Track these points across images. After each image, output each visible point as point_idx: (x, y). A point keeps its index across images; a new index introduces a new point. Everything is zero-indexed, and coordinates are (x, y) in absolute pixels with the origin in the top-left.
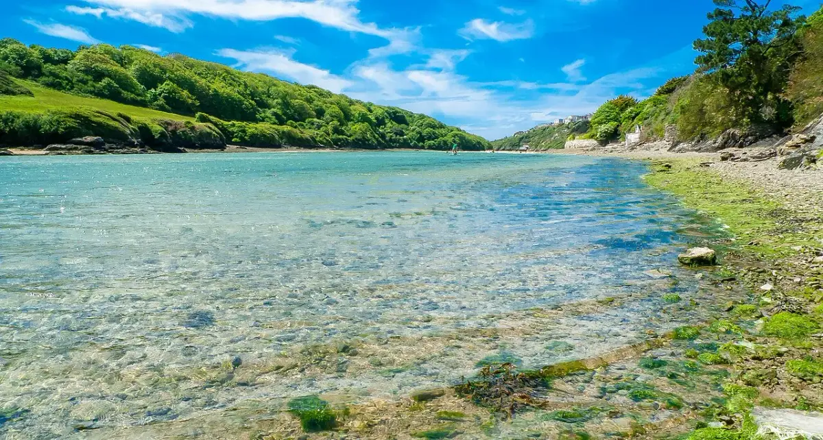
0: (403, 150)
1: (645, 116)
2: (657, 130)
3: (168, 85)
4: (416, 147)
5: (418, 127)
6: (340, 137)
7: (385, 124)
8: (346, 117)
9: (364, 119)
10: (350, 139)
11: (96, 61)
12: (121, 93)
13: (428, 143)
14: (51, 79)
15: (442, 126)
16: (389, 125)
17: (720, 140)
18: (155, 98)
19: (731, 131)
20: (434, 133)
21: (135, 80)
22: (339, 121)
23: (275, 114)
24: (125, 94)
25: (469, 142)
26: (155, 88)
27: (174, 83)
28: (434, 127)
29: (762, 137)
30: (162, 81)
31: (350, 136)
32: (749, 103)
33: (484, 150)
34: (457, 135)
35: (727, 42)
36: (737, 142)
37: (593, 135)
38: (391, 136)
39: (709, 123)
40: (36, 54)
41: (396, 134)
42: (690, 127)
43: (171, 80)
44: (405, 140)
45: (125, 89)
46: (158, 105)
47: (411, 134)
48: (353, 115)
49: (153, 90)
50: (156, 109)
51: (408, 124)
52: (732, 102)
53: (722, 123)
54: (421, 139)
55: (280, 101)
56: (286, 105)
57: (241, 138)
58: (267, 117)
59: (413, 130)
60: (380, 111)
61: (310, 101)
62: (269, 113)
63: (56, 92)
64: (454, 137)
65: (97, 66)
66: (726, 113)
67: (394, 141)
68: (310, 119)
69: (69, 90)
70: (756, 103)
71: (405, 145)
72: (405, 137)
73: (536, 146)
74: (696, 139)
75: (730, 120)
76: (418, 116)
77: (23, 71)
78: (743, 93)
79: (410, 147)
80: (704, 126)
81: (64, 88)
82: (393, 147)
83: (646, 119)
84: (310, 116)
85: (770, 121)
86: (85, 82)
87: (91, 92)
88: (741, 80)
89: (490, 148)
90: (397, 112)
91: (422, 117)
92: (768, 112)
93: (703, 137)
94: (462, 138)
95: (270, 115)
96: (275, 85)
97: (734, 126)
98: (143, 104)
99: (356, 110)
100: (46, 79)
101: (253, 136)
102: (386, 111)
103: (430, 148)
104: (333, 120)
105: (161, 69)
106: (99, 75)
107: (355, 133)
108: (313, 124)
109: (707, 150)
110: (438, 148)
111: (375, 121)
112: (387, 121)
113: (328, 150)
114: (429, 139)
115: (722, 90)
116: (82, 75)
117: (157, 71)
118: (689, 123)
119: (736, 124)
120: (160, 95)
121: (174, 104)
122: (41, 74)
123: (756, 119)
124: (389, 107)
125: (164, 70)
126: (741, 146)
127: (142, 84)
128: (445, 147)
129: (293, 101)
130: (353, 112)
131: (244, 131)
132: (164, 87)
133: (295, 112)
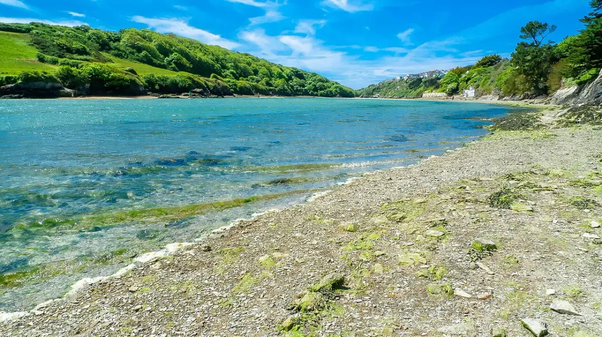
0: (305, 97)
1: (475, 80)
2: (487, 90)
3: (176, 55)
4: (312, 95)
5: (313, 81)
6: (271, 88)
7: (292, 79)
8: (270, 75)
9: (280, 76)
10: (277, 89)
11: (137, 40)
12: (152, 60)
13: (320, 92)
14: (116, 52)
15: (327, 81)
16: (295, 80)
17: (522, 96)
18: (169, 63)
19: (526, 92)
20: (324, 86)
21: (158, 52)
22: (268, 77)
23: (232, 73)
24: (155, 60)
25: (345, 91)
26: (168, 56)
27: (179, 54)
28: (323, 82)
29: (539, 95)
30: (172, 53)
31: (276, 87)
32: (534, 81)
33: (353, 97)
34: (338, 87)
35: (525, 56)
36: (529, 97)
37: (444, 90)
38: (297, 88)
39: (517, 89)
40: (105, 36)
41: (300, 86)
42: (509, 90)
43: (176, 51)
44: (305, 90)
45: (154, 58)
46: (172, 68)
47: (309, 86)
48: (274, 73)
49: (167, 58)
50: (172, 70)
51: (305, 80)
52: (527, 81)
53: (523, 89)
54: (316, 89)
55: (233, 64)
56: (236, 67)
57: (234, 89)
58: (228, 75)
59: (310, 84)
60: (288, 71)
61: (249, 64)
62: (228, 72)
63: (120, 59)
64: (336, 88)
65: (138, 44)
66: (524, 85)
67: (300, 91)
68: (251, 76)
69: (126, 58)
70: (537, 82)
71: (306, 93)
72: (306, 88)
73: (384, 95)
74: (511, 95)
75: (526, 88)
76: (310, 74)
77: (100, 47)
78: (531, 77)
79: (309, 95)
80: (515, 90)
81: (124, 57)
82: (299, 95)
83: (475, 82)
84: (251, 74)
85: (542, 89)
86: (133, 53)
87: (138, 60)
88: (531, 72)
89: (357, 96)
90: (298, 71)
91: (315, 75)
92: (541, 86)
93: (514, 94)
94: (341, 89)
95: (229, 74)
96: (229, 54)
97: (527, 91)
98: (163, 67)
99: (276, 71)
100: (113, 51)
101: (241, 88)
102: (292, 71)
103: (322, 95)
104: (264, 77)
105: (169, 44)
106: (139, 49)
107: (278, 85)
108: (253, 79)
109: (517, 100)
110: (327, 95)
111: (287, 77)
112: (293, 77)
113: (275, 97)
114: (321, 89)
115: (523, 76)
116: (131, 50)
117: (167, 46)
118: (508, 88)
119: (529, 89)
120: (171, 61)
121: (180, 67)
122: (110, 49)
123: (536, 88)
124: (293, 68)
125: (171, 46)
126: (531, 99)
127: (162, 54)
128: (330, 95)
129: (240, 64)
130: (273, 72)
131: (235, 85)
132: (174, 56)
133: (242, 71)
